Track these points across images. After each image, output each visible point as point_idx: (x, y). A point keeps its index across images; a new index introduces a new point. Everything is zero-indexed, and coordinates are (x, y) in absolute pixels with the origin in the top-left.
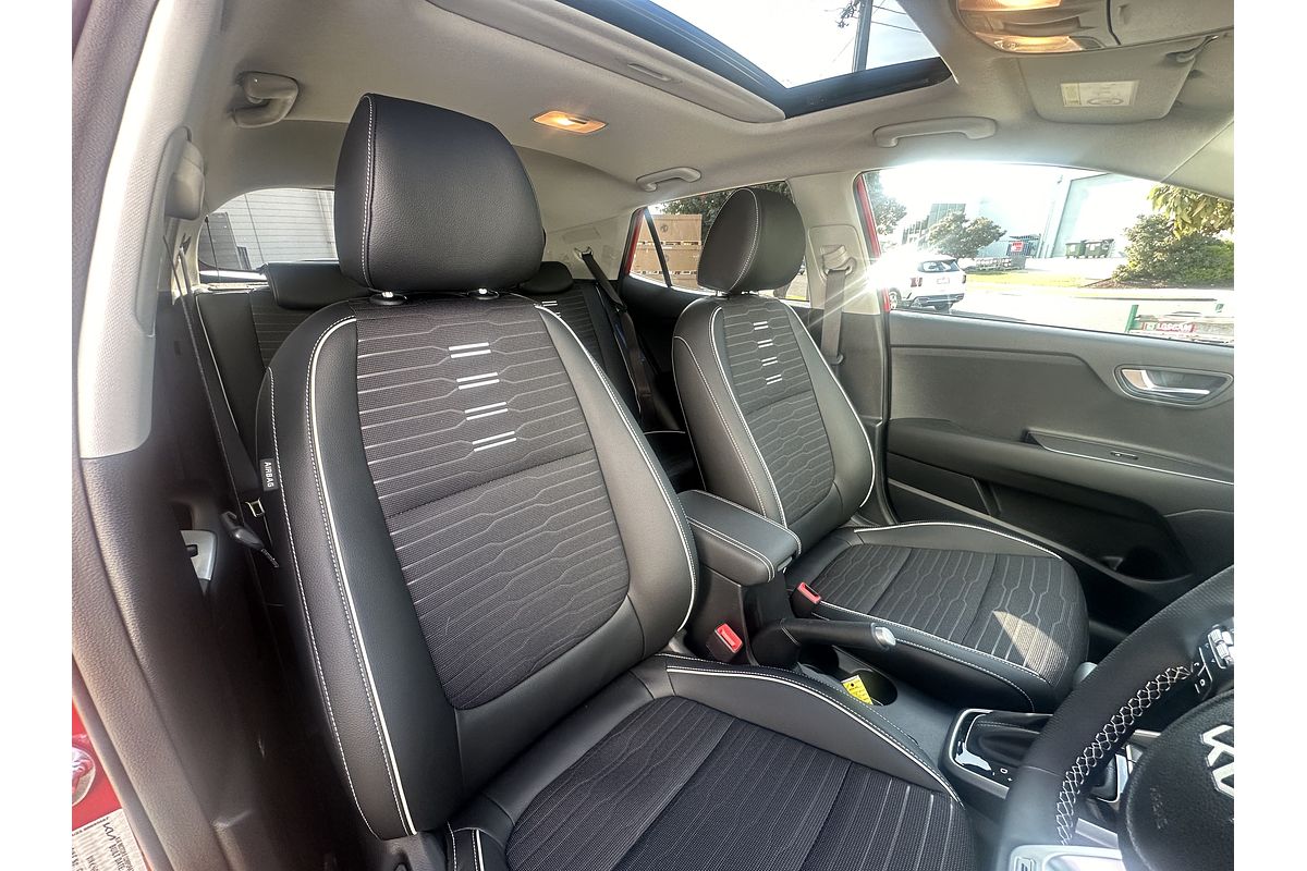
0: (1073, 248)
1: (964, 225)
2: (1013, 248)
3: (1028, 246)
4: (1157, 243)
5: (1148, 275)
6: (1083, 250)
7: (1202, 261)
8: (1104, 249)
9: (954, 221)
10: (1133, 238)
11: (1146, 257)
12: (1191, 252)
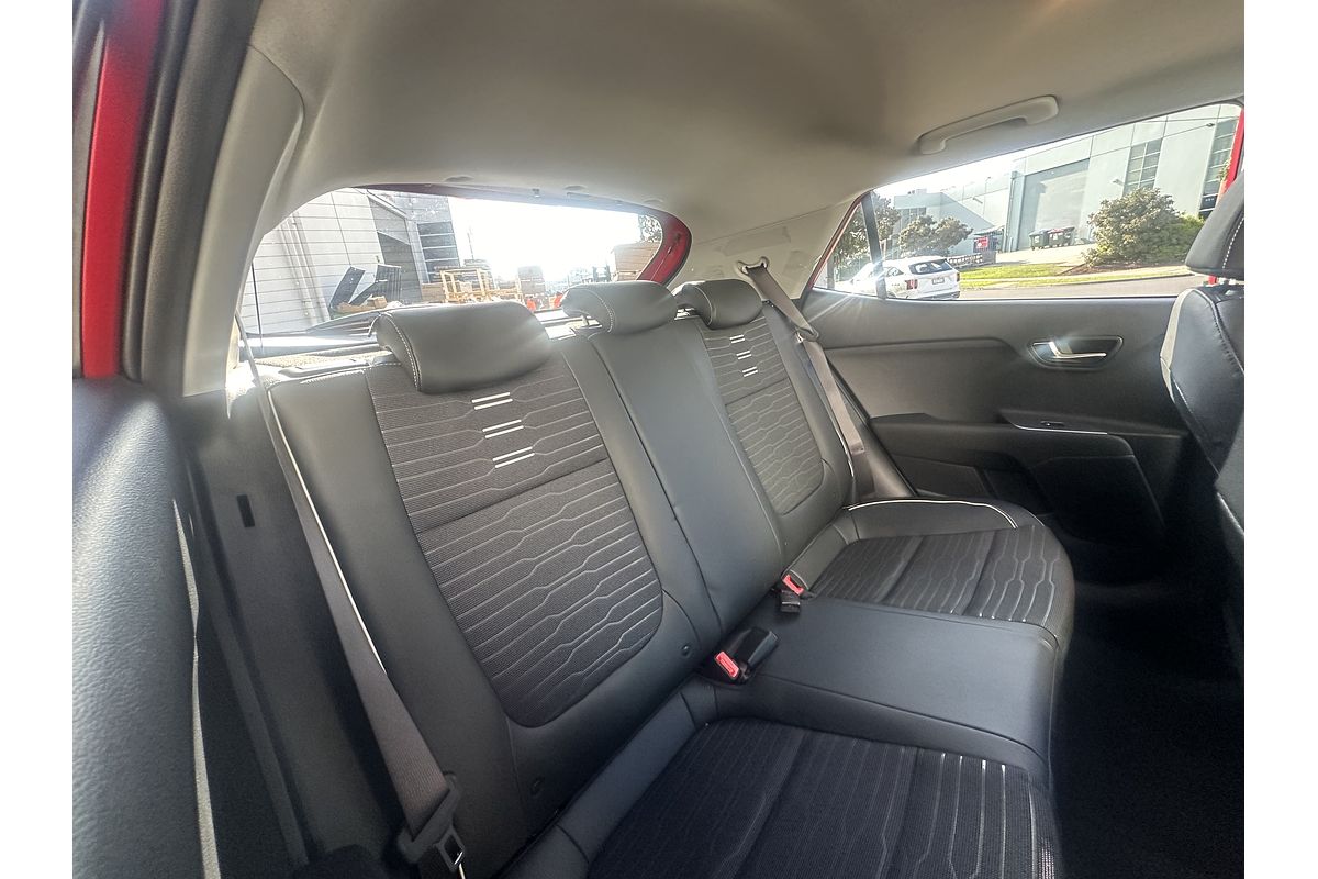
0: (1037, 239)
1: (932, 227)
2: (979, 245)
3: (993, 242)
4: (1124, 226)
5: (1120, 258)
6: (1046, 241)
7: (1169, 239)
8: (1066, 239)
9: (921, 224)
10: (1100, 224)
11: (1116, 241)
12: (1157, 231)
